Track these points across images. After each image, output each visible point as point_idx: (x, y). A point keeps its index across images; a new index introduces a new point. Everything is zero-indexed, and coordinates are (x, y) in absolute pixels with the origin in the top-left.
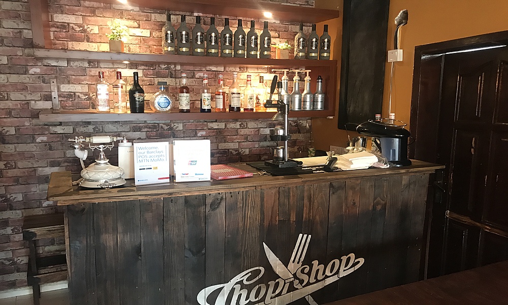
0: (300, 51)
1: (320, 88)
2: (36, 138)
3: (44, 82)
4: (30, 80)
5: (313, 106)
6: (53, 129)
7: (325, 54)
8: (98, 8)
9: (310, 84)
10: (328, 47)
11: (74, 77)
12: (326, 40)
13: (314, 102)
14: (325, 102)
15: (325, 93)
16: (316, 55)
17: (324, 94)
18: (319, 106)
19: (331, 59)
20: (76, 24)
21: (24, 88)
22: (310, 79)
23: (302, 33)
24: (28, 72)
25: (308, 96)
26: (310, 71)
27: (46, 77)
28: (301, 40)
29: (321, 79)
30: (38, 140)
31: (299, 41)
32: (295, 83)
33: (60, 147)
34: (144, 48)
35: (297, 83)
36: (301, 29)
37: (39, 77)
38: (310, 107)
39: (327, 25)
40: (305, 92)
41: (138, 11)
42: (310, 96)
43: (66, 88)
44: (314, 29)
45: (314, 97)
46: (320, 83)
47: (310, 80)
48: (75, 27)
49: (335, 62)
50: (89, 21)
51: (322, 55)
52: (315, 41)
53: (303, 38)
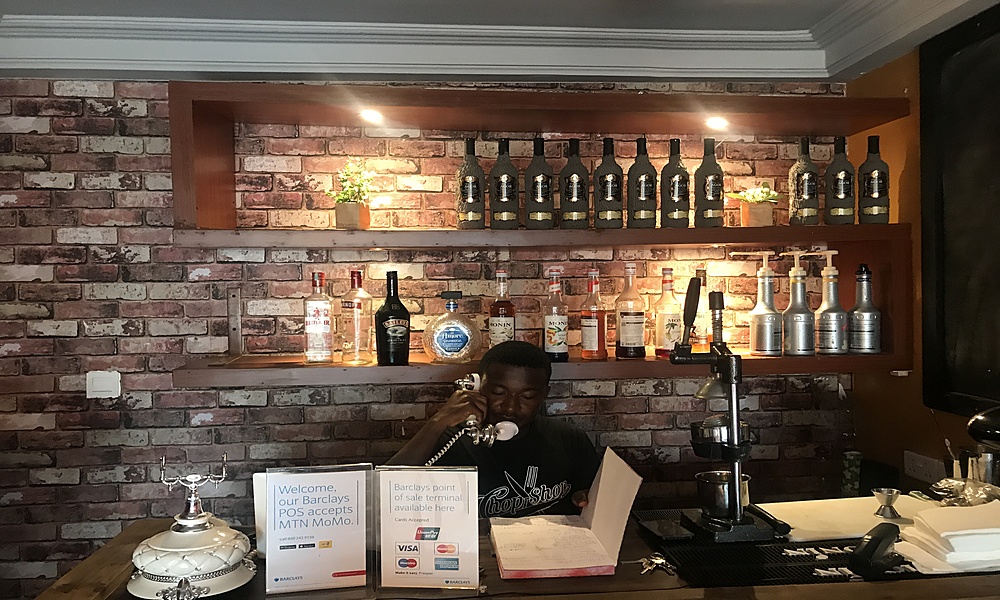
0: (804, 205)
1: (865, 297)
2: (191, 415)
3: (216, 297)
4: (189, 293)
5: (849, 343)
6: (227, 397)
7: (875, 210)
8: (334, 138)
9: (837, 287)
10: (883, 191)
11: (276, 284)
12: (875, 174)
13: (850, 331)
14: (881, 331)
15: (879, 307)
16: (849, 212)
17: (879, 310)
18: (866, 343)
19: (894, 219)
20: (286, 174)
21: (176, 310)
22: (836, 273)
23: (808, 160)
24: (187, 277)
25: (833, 316)
26: (836, 252)
27: (222, 287)
28: (806, 176)
29: (868, 273)
30: (196, 420)
31: (798, 181)
32: (794, 285)
33: (238, 437)
34: (429, 217)
35: (799, 285)
36: (805, 151)
37: (207, 287)
38: (841, 343)
39: (877, 138)
40: (824, 306)
41: (419, 139)
42: (838, 317)
43: (258, 308)
44: (840, 148)
45: (850, 319)
46: (865, 283)
47: (835, 276)
48: (285, 180)
49: (903, 228)
50: (315, 165)
51: (867, 211)
52: (845, 179)
53: (811, 173)
